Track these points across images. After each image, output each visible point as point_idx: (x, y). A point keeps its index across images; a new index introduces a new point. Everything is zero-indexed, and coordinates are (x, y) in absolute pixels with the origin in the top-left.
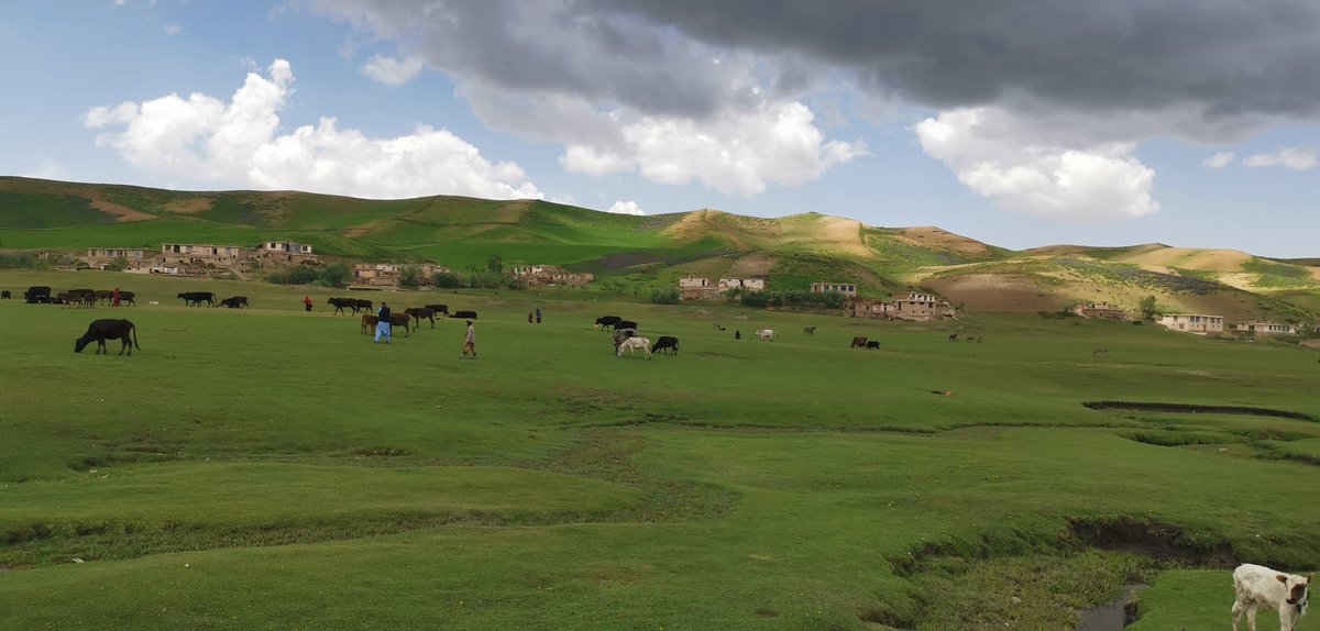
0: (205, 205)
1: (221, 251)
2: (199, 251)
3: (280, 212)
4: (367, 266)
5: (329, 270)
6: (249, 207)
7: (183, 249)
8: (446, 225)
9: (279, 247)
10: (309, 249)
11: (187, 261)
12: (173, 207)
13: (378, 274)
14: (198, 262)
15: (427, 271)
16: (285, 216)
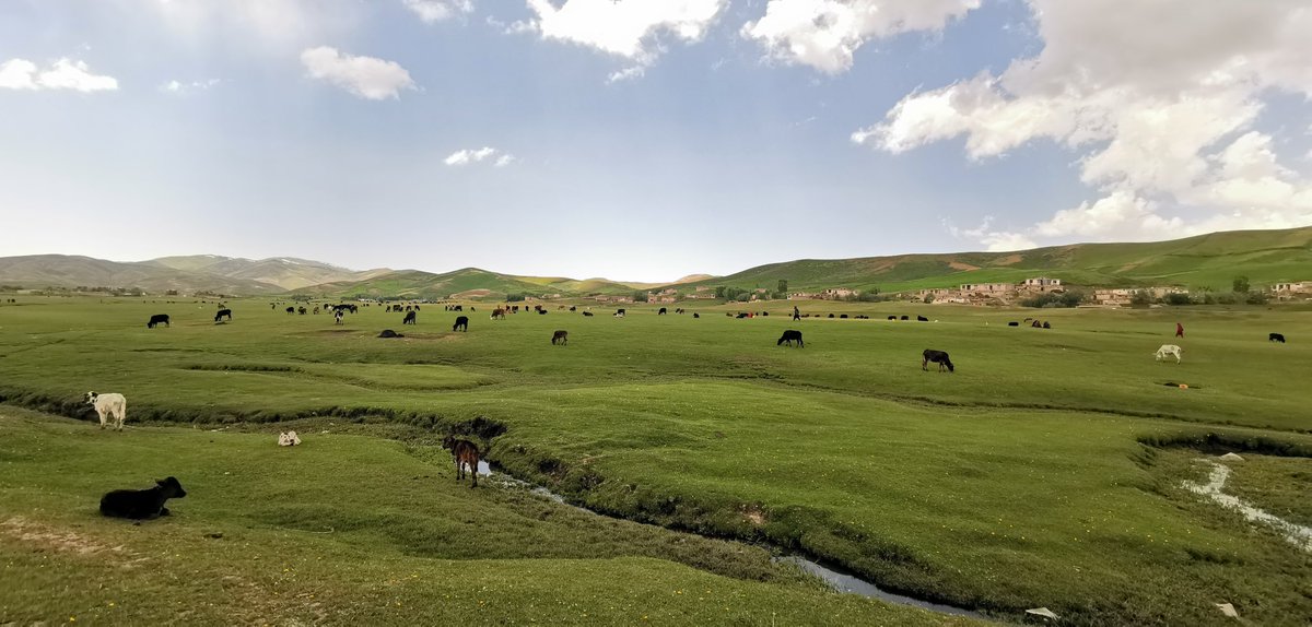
0: (1018, 259)
1: (995, 287)
2: (982, 288)
3: (1070, 259)
4: (1105, 291)
5: (1066, 295)
6: (1049, 257)
7: (972, 287)
8: (1218, 256)
9: (1035, 282)
10: (1058, 282)
11: (973, 294)
12: (996, 262)
13: (1112, 297)
14: (979, 295)
15: (1160, 292)
16: (1074, 261)
